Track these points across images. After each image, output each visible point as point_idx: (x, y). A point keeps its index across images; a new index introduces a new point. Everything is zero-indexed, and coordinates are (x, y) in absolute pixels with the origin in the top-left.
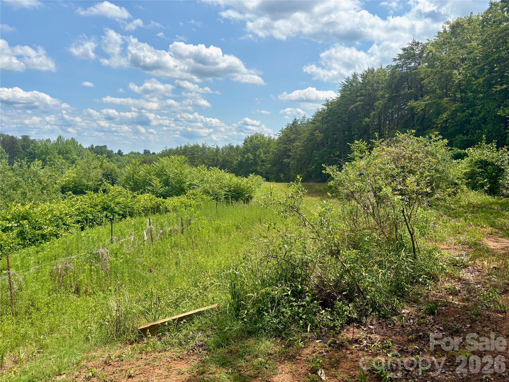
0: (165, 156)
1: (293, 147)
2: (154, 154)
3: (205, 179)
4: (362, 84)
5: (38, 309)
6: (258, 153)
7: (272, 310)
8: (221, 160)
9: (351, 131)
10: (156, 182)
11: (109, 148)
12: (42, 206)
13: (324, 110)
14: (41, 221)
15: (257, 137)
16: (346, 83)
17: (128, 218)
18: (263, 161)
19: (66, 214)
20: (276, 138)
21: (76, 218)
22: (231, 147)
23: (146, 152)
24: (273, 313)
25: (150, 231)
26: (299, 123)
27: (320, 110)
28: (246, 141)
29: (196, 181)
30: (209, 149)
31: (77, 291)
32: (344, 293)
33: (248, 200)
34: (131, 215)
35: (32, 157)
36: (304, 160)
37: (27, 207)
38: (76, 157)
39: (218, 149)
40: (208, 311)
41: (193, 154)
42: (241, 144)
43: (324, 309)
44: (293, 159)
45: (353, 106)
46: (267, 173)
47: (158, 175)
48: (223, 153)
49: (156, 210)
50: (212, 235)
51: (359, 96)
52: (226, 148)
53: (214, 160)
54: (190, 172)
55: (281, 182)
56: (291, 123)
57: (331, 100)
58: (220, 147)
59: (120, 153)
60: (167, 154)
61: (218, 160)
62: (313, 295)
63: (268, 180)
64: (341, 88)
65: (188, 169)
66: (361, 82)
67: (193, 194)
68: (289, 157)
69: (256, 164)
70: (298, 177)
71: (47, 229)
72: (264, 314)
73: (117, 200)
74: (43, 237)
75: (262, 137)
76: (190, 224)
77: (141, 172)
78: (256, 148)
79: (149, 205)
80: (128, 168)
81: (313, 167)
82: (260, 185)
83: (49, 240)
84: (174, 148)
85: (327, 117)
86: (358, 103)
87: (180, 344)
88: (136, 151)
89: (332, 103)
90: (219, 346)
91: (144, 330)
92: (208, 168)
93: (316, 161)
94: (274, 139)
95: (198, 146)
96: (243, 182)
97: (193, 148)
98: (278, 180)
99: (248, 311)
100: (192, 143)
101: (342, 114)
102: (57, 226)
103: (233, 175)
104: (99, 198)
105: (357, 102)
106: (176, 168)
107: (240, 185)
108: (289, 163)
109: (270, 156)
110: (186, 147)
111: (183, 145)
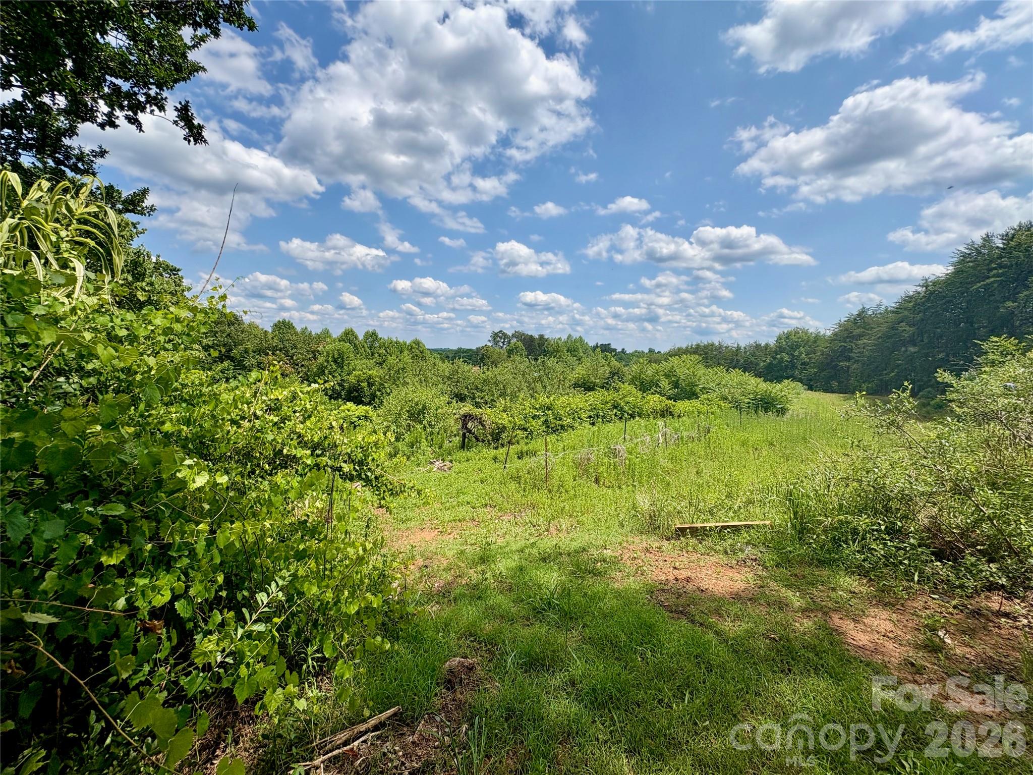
0: (675, 355)
1: (856, 345)
2: (659, 352)
3: (724, 383)
4: (1004, 249)
5: (567, 491)
6: (796, 353)
7: (854, 543)
8: (742, 361)
9: (972, 324)
10: (664, 383)
11: (613, 347)
12: (562, 399)
13: (919, 293)
14: (561, 412)
15: (796, 333)
16: (966, 251)
17: (637, 418)
18: (804, 364)
19: (581, 409)
20: (829, 333)
21: (589, 413)
22: (758, 346)
23: (651, 351)
24: (856, 547)
25: (665, 434)
26: (870, 313)
27: (911, 293)
28: (780, 338)
29: (712, 385)
30: (727, 347)
31: (597, 481)
32: (979, 547)
33: (782, 411)
34: (640, 415)
35: (545, 353)
36: (876, 364)
37: (552, 398)
38: (582, 354)
39: (739, 348)
40: (757, 526)
41: (706, 353)
42: (772, 342)
43: (940, 561)
44: (857, 361)
45: (979, 285)
46: (811, 380)
47: (667, 376)
48: (745, 353)
49: (665, 413)
50: (737, 448)
51: (995, 268)
52: (751, 346)
53: (732, 360)
54: (704, 374)
55: (833, 392)
56: (856, 312)
57: (932, 278)
58: (743, 345)
59: (623, 351)
60: (677, 353)
61: (738, 361)
62: (922, 539)
63: (811, 388)
64: (955, 259)
65: (701, 370)
66: (1001, 246)
67: (708, 399)
68: (849, 359)
69: (793, 367)
70: (906, 384)
71: (567, 421)
72: (841, 545)
73: (627, 399)
74: (562, 427)
75: (806, 332)
76: (709, 432)
77: (649, 372)
78: (794, 346)
79: (659, 407)
80: (635, 368)
81: (892, 374)
82: (799, 394)
83: (566, 431)
84: (684, 346)
85: (923, 303)
86: (992, 279)
87: (726, 553)
88: (640, 349)
89: (935, 283)
90: (778, 566)
91: (683, 530)
92: (727, 370)
93: (898, 365)
94: (824, 336)
95: (712, 345)
96: (776, 389)
97: (706, 347)
98: (828, 390)
99: (818, 537)
100: (705, 341)
101: (955, 297)
102: (573, 419)
103: (759, 380)
104: (610, 396)
105: (988, 278)
106: (688, 369)
107: (771, 392)
108: (848, 367)
109: (817, 357)
110: (698, 345)
111: (694, 343)
